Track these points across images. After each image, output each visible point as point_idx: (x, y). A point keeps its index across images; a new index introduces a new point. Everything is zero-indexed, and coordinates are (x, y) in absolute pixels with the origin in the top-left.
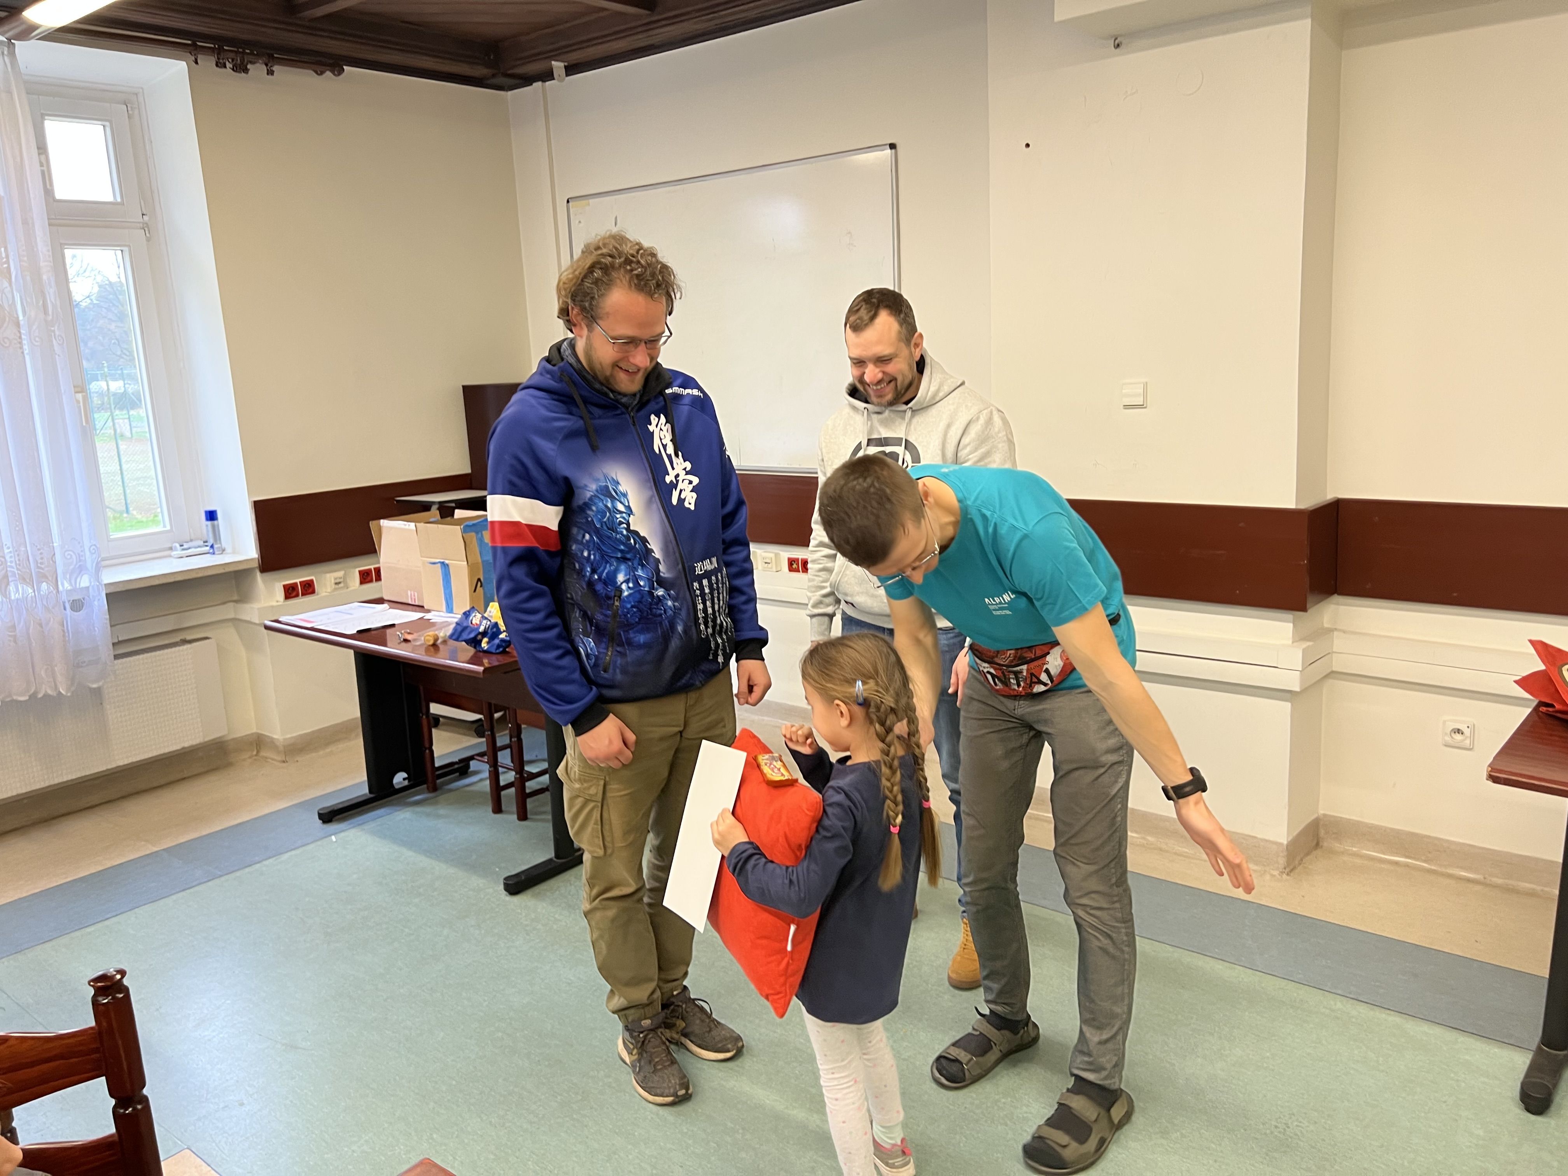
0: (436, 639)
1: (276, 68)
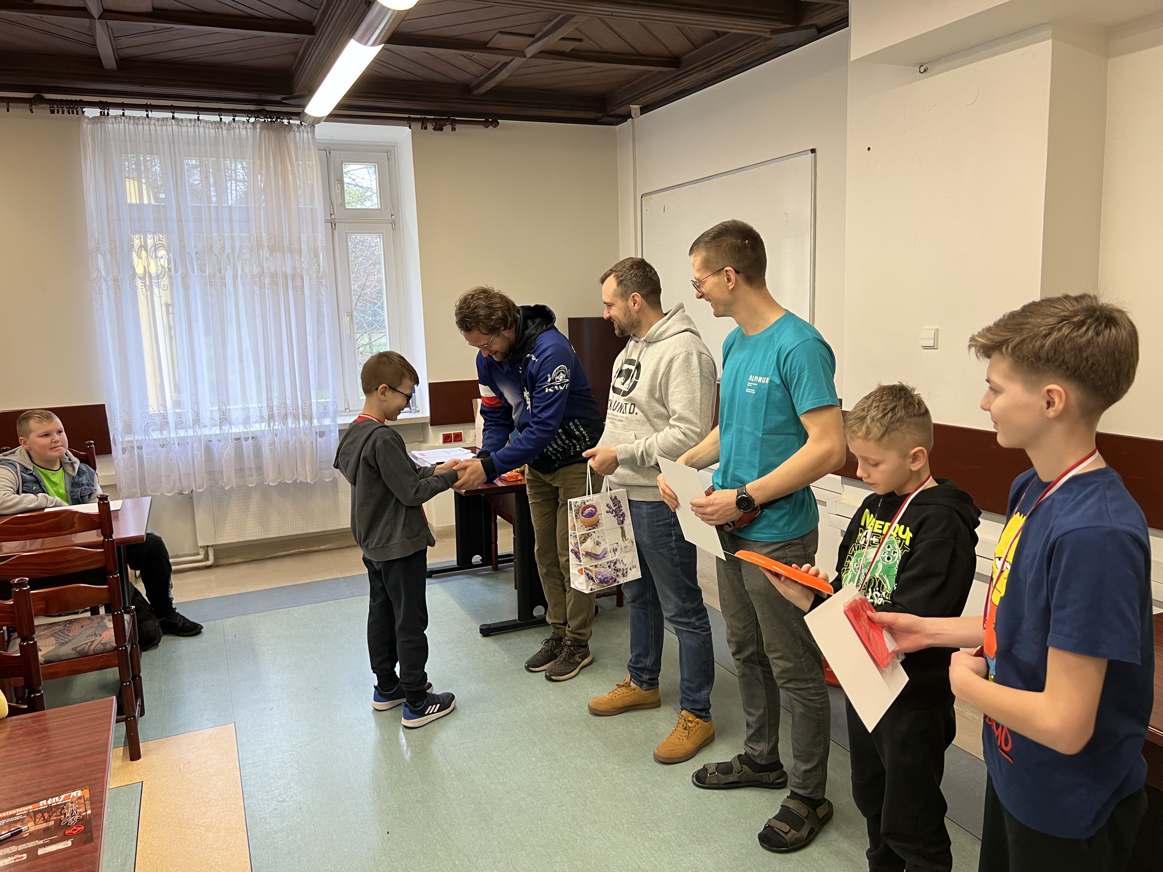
1: (457, 126)
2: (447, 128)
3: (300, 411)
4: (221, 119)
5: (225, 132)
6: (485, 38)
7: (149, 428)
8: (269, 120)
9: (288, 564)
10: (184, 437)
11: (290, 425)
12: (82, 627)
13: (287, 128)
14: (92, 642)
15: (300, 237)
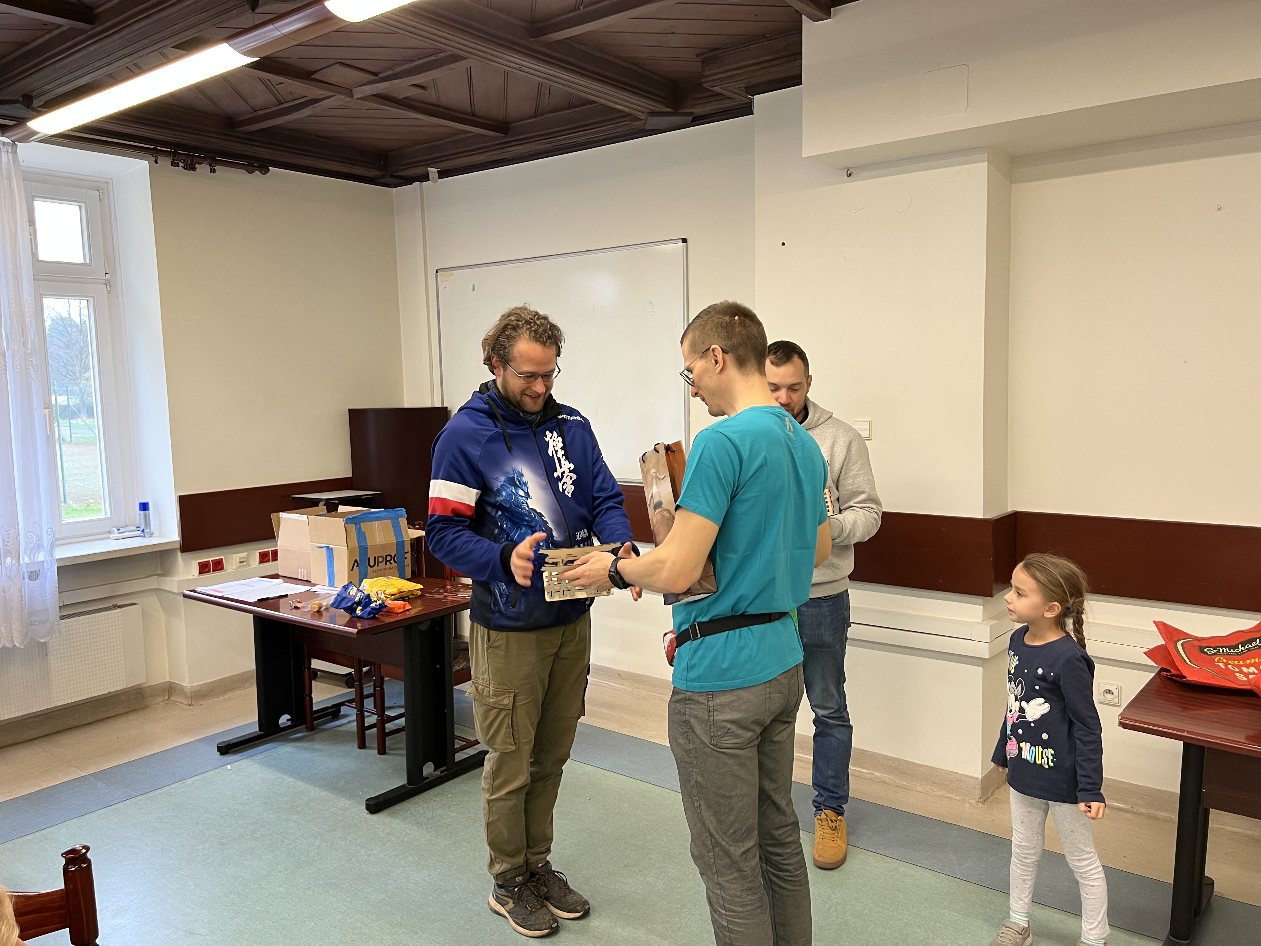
0: (320, 607)
1: (218, 168)
2: (204, 169)
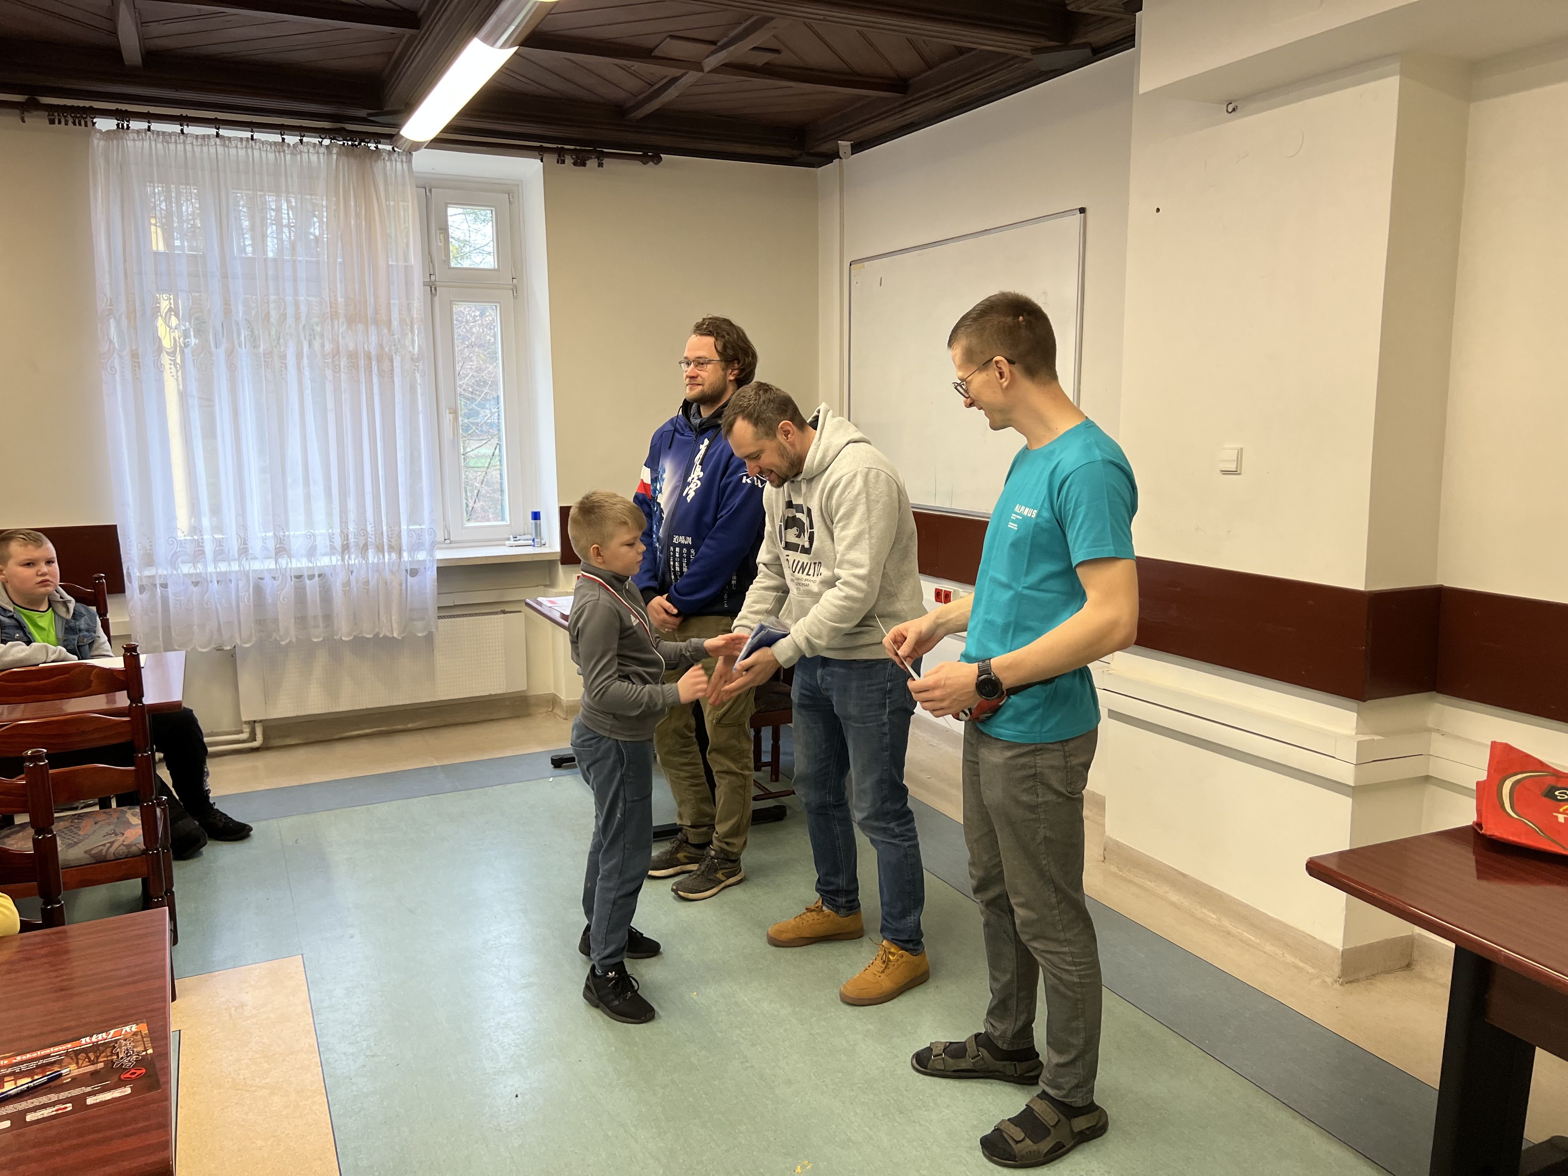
1: (606, 161)
2: (592, 163)
3: (385, 540)
4: (283, 139)
5: (288, 157)
6: (649, 42)
7: (177, 559)
8: (350, 143)
9: (365, 748)
10: (226, 572)
11: (370, 560)
12: (96, 823)
13: (375, 155)
14: (112, 843)
15: (390, 303)
